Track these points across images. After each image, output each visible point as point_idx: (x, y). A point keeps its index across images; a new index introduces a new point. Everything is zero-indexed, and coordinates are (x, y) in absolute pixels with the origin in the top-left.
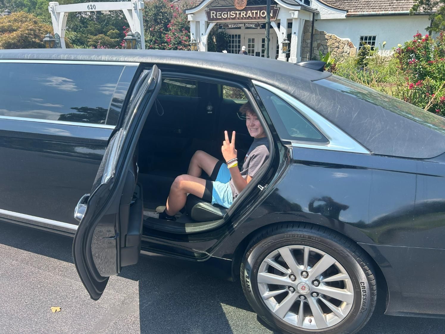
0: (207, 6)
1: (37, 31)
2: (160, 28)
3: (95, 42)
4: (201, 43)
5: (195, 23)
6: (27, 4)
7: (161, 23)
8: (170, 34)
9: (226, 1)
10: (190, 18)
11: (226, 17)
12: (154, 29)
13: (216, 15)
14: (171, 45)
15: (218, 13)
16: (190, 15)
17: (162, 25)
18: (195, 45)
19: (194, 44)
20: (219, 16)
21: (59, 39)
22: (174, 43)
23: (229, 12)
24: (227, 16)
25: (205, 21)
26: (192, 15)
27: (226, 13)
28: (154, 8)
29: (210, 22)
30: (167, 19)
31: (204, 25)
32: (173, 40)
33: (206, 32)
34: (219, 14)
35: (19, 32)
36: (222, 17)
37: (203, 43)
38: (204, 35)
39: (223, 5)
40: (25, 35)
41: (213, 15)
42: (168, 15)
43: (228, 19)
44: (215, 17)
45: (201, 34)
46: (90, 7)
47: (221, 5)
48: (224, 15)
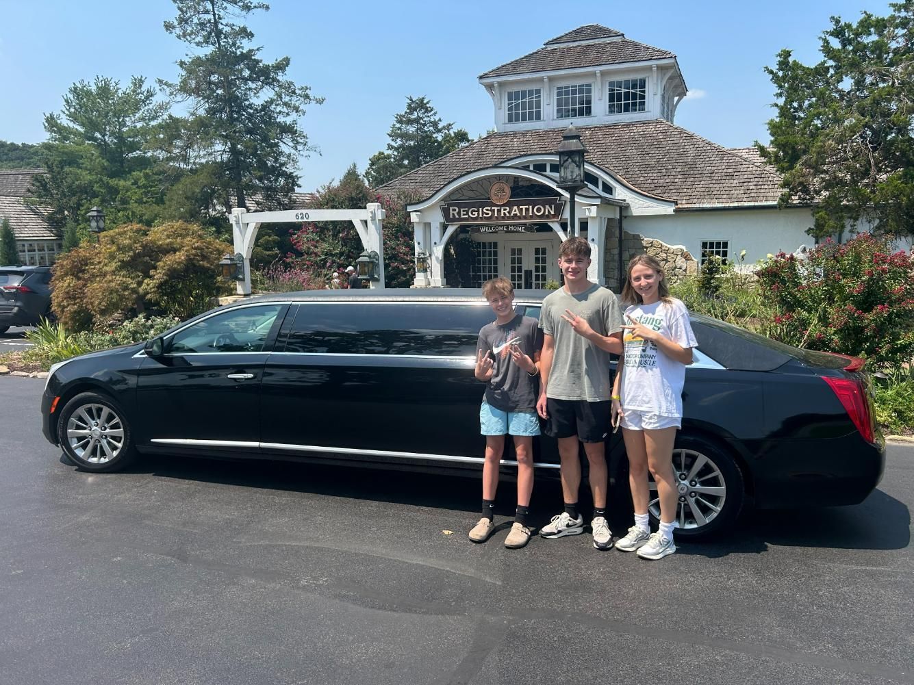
0: (443, 199)
4: (433, 257)
5: (422, 226)
10: (414, 218)
11: (476, 215)
13: (459, 213)
15: (462, 210)
16: (414, 213)
18: (423, 260)
19: (421, 260)
20: (464, 215)
21: (243, 261)
23: (481, 209)
24: (478, 214)
25: (441, 223)
26: (418, 213)
27: (476, 210)
29: (449, 225)
31: (438, 230)
33: (441, 239)
34: (464, 211)
35: (183, 253)
36: (469, 216)
37: (437, 258)
38: (439, 245)
39: (470, 197)
40: (191, 256)
41: (454, 212)
43: (479, 218)
44: (457, 217)
45: (433, 243)
46: (300, 216)
47: (467, 198)
48: (472, 214)
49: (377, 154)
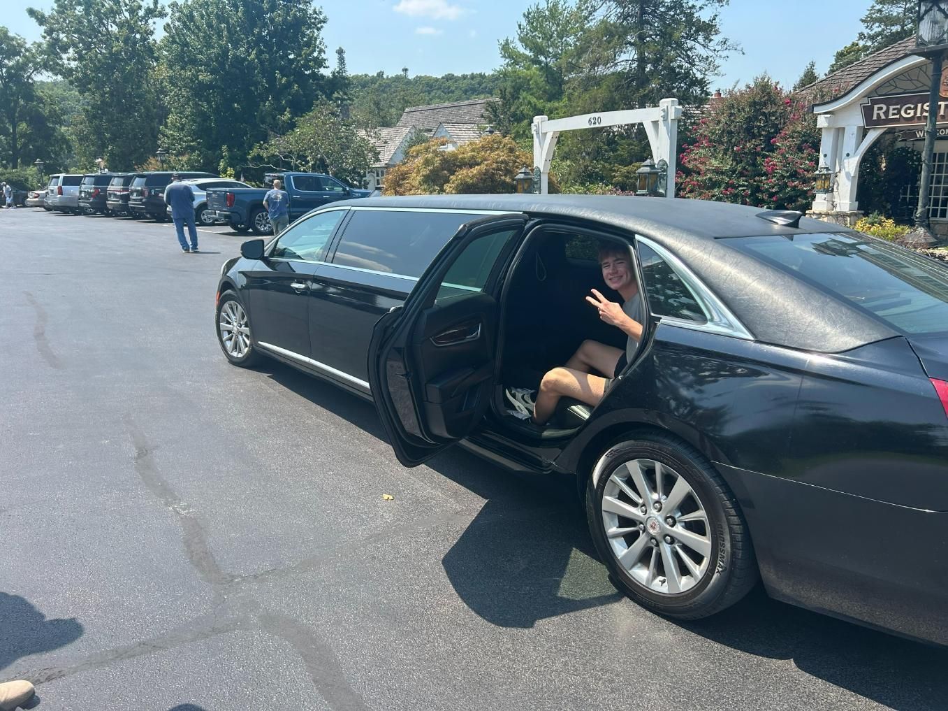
0: (868, 95)
1: (511, 164)
2: (757, 146)
3: (626, 177)
4: (843, 173)
5: (832, 132)
6: (528, 115)
7: (760, 135)
8: (776, 158)
9: (914, 81)
10: (822, 122)
11: (912, 114)
12: (743, 148)
13: (886, 113)
14: (775, 179)
15: (891, 108)
16: (823, 116)
17: (761, 140)
18: (827, 177)
19: (824, 177)
20: (894, 114)
21: (540, 176)
22: (782, 176)
23: (919, 105)
24: (915, 113)
25: (859, 127)
26: (828, 116)
27: (912, 106)
28: (750, 106)
29: (869, 129)
30: (775, 126)
31: (855, 136)
32: (780, 169)
33: (857, 148)
34: (894, 109)
35: (483, 167)
36: (901, 116)
37: (848, 174)
38: (852, 157)
39: (905, 90)
40: (491, 171)
41: (879, 112)
42: (776, 119)
43: (916, 119)
44: (883, 117)
45: (844, 155)
46: (593, 121)
47: (902, 91)
48: (906, 112)
49: (849, 45)
